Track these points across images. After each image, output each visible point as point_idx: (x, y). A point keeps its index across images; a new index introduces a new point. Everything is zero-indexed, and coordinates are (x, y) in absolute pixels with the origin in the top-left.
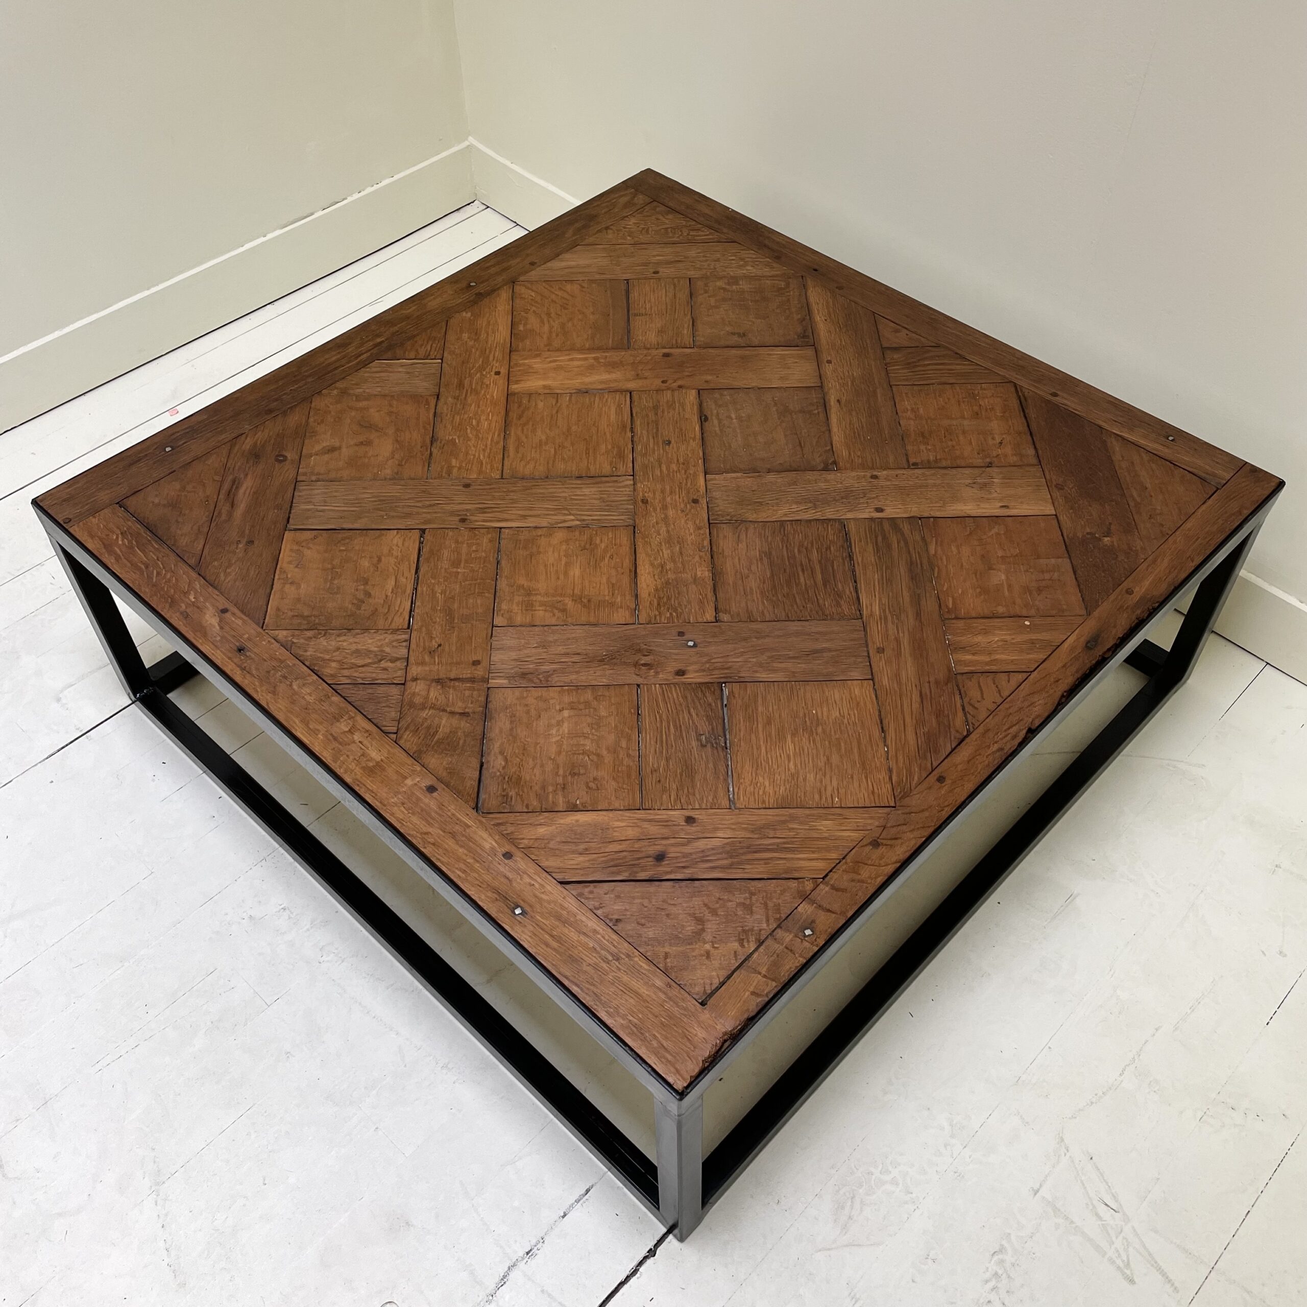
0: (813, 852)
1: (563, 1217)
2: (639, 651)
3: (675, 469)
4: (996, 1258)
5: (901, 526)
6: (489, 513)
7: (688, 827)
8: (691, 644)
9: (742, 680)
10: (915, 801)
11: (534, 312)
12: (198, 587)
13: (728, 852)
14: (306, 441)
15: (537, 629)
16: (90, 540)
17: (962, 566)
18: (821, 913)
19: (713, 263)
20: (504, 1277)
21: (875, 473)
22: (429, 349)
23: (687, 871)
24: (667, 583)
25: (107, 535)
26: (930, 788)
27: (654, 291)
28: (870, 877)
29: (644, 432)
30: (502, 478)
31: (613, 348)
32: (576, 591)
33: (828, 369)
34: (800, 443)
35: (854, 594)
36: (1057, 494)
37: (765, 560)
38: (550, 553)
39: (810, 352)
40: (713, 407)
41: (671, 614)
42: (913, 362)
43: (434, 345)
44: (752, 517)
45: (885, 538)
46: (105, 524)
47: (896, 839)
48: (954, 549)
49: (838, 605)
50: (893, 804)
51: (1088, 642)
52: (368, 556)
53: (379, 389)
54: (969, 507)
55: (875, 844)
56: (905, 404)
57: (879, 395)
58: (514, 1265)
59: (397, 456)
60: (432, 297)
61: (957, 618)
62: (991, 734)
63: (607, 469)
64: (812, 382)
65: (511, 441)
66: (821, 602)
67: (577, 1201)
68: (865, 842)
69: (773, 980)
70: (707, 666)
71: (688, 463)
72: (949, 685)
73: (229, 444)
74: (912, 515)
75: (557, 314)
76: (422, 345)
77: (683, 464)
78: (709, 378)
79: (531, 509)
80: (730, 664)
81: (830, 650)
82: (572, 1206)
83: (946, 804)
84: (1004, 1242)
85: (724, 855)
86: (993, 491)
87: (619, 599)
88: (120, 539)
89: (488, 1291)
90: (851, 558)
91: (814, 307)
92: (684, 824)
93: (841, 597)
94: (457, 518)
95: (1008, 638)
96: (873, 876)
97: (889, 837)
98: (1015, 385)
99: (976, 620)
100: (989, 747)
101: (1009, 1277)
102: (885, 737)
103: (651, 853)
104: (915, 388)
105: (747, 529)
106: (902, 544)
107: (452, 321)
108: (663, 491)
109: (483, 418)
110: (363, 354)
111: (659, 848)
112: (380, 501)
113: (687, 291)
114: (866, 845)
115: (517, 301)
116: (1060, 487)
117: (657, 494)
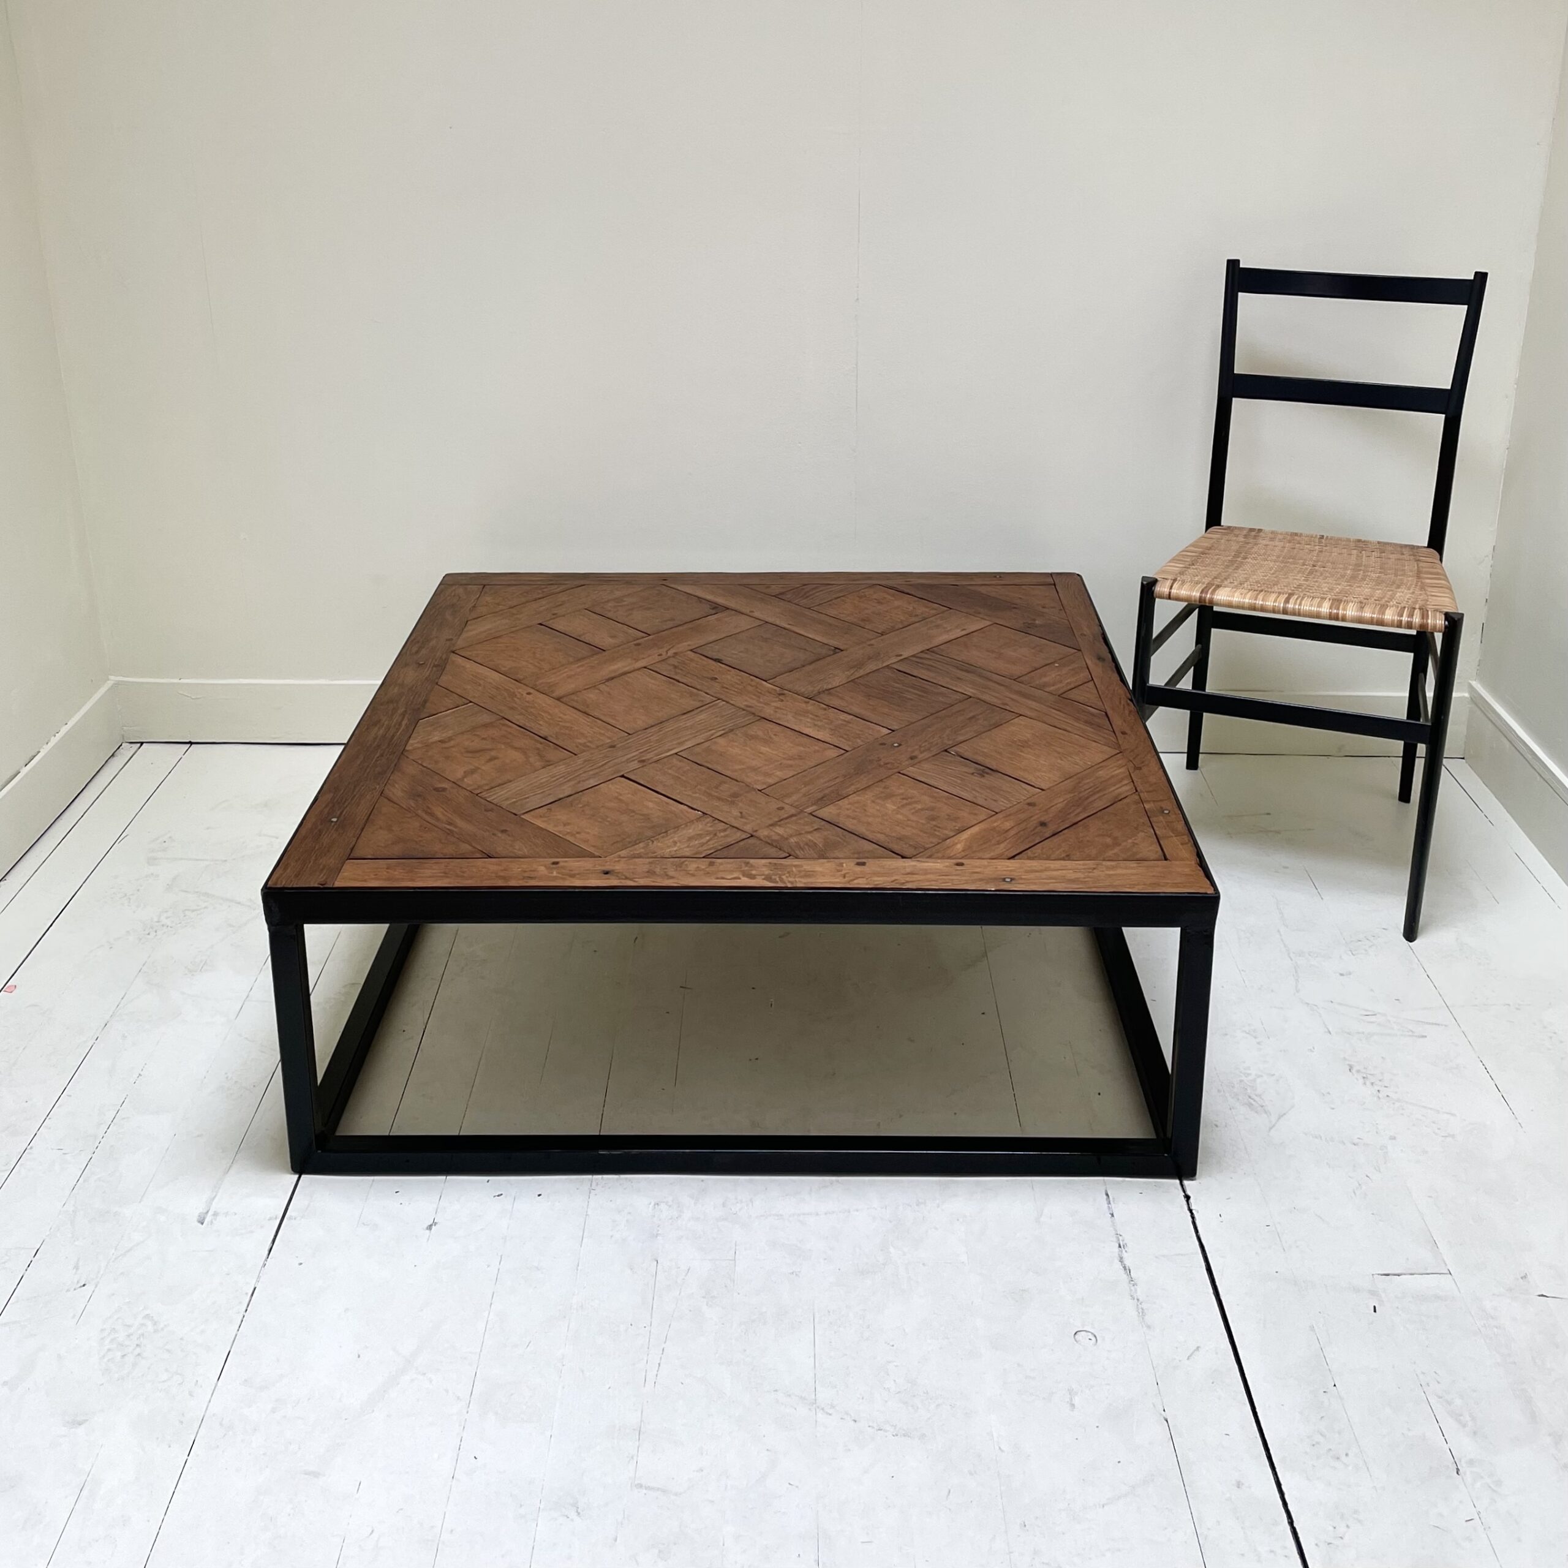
0: (1115, 785)
1: (1113, 1216)
2: (871, 761)
3: (742, 687)
5: (921, 656)
8: (896, 745)
9: (953, 745)
10: (1126, 746)
11: (498, 659)
13: (1074, 806)
14: (443, 775)
15: (791, 780)
16: (365, 883)
17: (984, 658)
18: (1159, 803)
19: (587, 598)
22: (451, 701)
23: (1066, 822)
24: (833, 730)
26: (1124, 738)
27: (570, 622)
29: (690, 680)
31: (593, 655)
32: (783, 756)
35: (950, 690)
36: (979, 615)
37: (872, 698)
38: (732, 750)
39: (730, 612)
40: (714, 654)
41: (861, 740)
42: (803, 595)
43: (452, 698)
44: (829, 686)
45: (921, 663)
46: (360, 871)
47: (1143, 762)
48: (968, 654)
49: (948, 697)
50: (1119, 752)
51: (1098, 659)
52: (607, 801)
53: (451, 732)
54: (945, 637)
55: (1138, 768)
56: (832, 612)
57: (810, 615)
58: (1121, 1258)
61: (1022, 677)
63: (696, 704)
64: (756, 623)
66: (937, 700)
67: (1109, 1203)
68: (1132, 770)
69: (1182, 835)
70: (922, 749)
71: (745, 681)
72: (1063, 700)
73: (382, 798)
74: (920, 650)
76: (441, 702)
77: (742, 683)
80: (934, 742)
81: (978, 714)
82: (1109, 1208)
86: (945, 627)
89: (1127, 1280)
90: (919, 678)
93: (946, 694)
95: (1058, 673)
97: (1139, 764)
98: (879, 584)
99: (1031, 674)
100: (1123, 713)
101: (1371, 1074)
102: (1068, 732)
103: (1036, 825)
104: (824, 605)
105: (836, 691)
106: (936, 662)
108: (751, 698)
110: (401, 722)
111: (1036, 822)
112: (561, 777)
113: (595, 615)
114: (1135, 771)
115: (474, 659)
116: (977, 613)
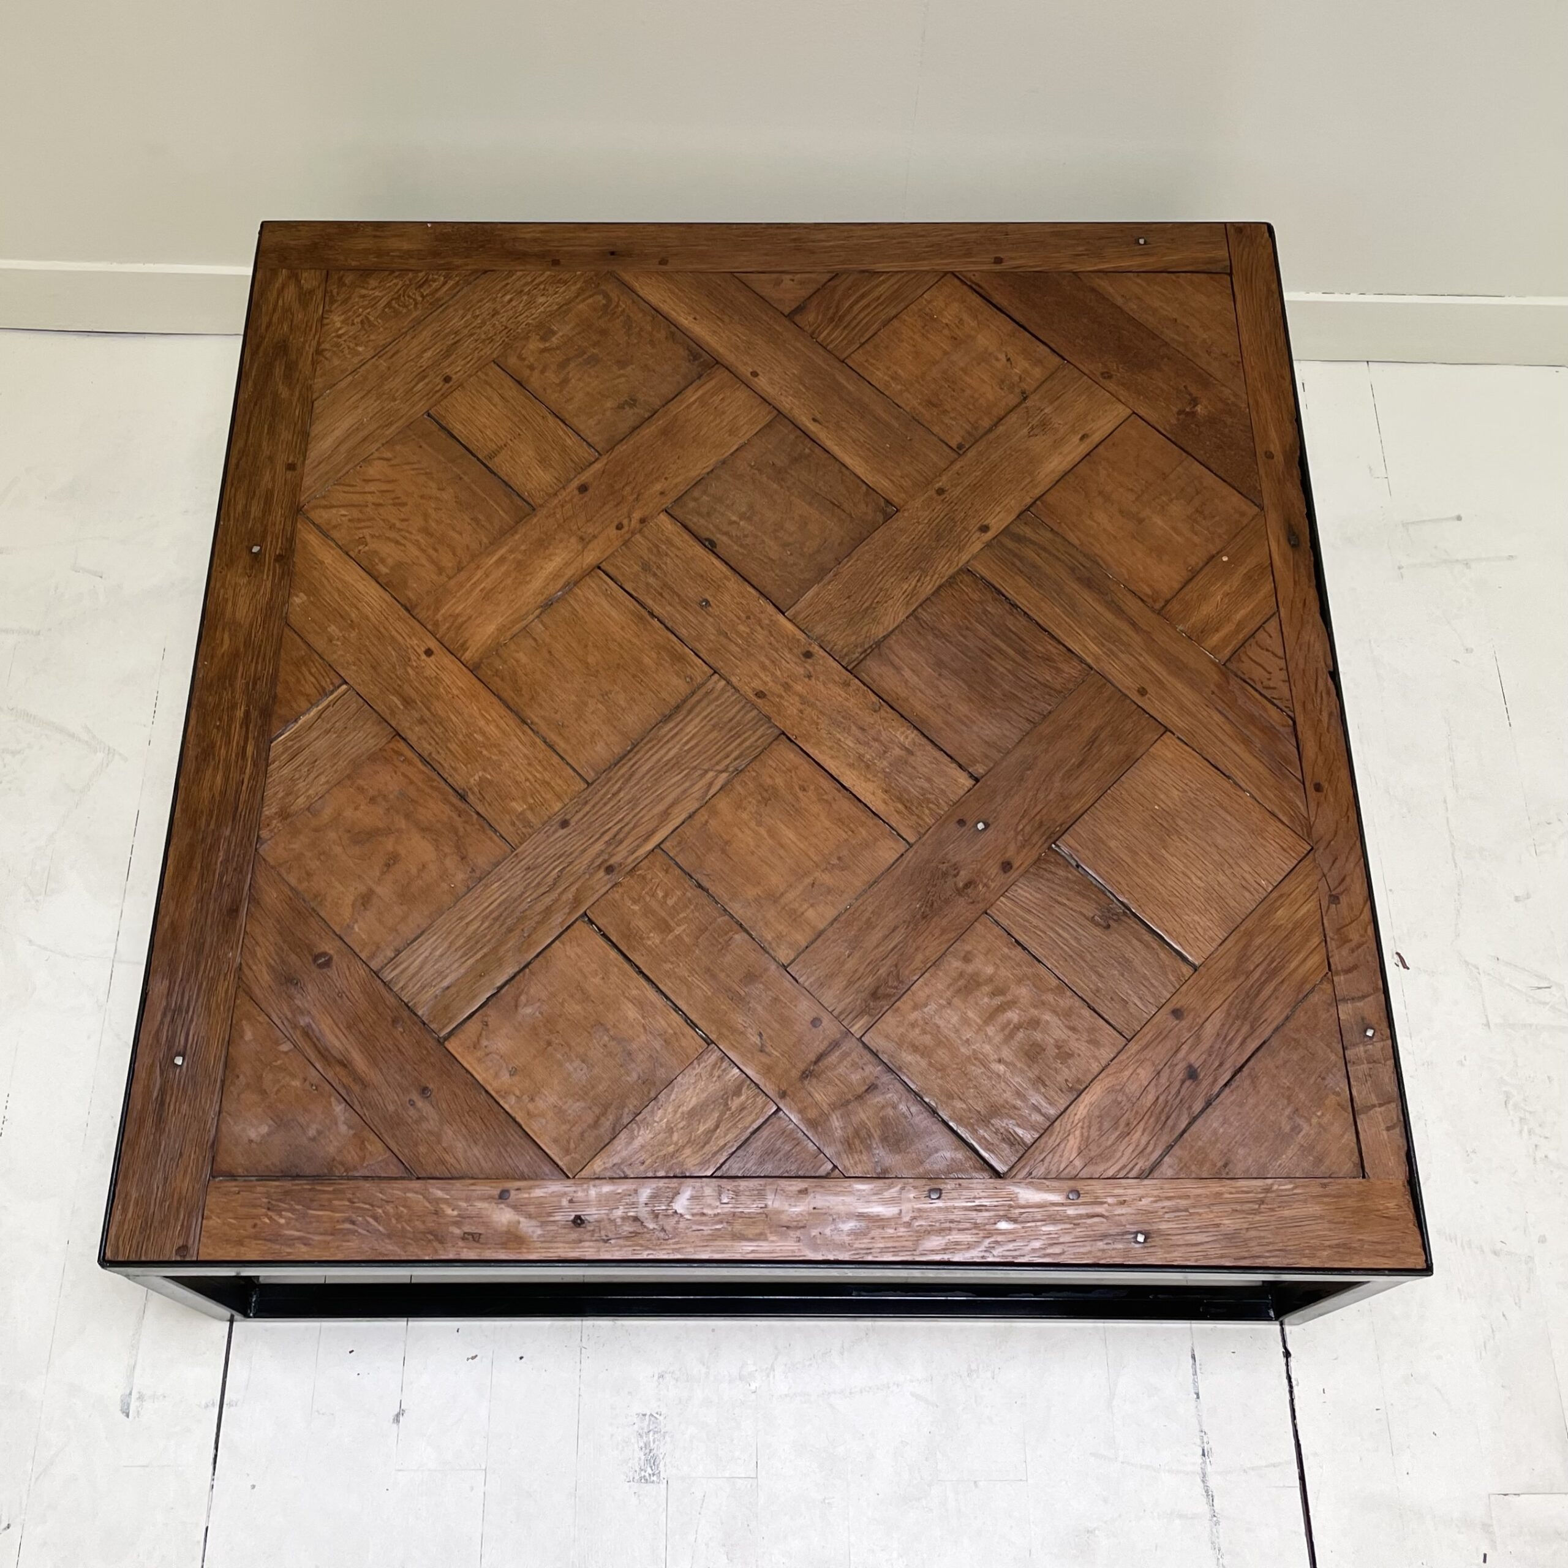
0: (1299, 952)
1: (1198, 1397)
2: (945, 874)
3: (748, 630)
4: (1510, 1106)
5: (1021, 533)
6: (625, 837)
7: (1183, 1023)
8: (981, 826)
9: (1065, 827)
10: (1321, 828)
11: (373, 536)
12: (440, 1194)
13: (1237, 1017)
14: (322, 914)
15: (829, 933)
16: (243, 1250)
17: (1115, 537)
18: (1360, 1004)
19: (494, 321)
20: (1207, 1491)
21: (937, 486)
22: (313, 680)
23: (1227, 1065)
24: (887, 775)
25: (255, 1226)
26: (1318, 804)
27: (474, 408)
28: (1362, 936)
29: (669, 608)
30: (589, 784)
31: (517, 523)
32: (815, 859)
33: (762, 383)
34: (834, 504)
35: (1061, 647)
36: (1111, 385)
37: (944, 672)
38: (740, 835)
39: (722, 375)
40: (702, 521)
41: (930, 809)
42: (835, 314)
43: (314, 670)
44: (879, 632)
45: (1021, 559)
46: (231, 1215)
47: (1343, 880)
48: (1089, 522)
49: (1059, 670)
50: (1309, 848)
51: (1289, 541)
52: (566, 996)
53: (323, 779)
54: (1055, 463)
55: (1335, 899)
56: (879, 376)
57: (845, 384)
58: (1204, 1475)
59: (447, 850)
60: (230, 604)
61: (1167, 602)
62: (1309, 706)
63: (681, 686)
64: (764, 416)
65: (543, 727)
66: (1041, 679)
67: (1195, 1374)
68: (1325, 903)
69: (1389, 1102)
70: (1020, 838)
71: (752, 613)
72: (1232, 682)
73: (241, 993)
74: (1017, 512)
75: (403, 520)
76: (298, 681)
77: (748, 618)
78: (658, 487)
79: (660, 798)
80: (1038, 818)
81: (1101, 728)
82: (1195, 1382)
83: (1345, 809)
84: (1504, 1089)
85: (1238, 1023)
86: (1056, 426)
87: (864, 832)
88: (276, 1218)
89: (1209, 1516)
90: (1014, 606)
91: (665, 308)
92: (1176, 1022)
93: (1054, 661)
94: (601, 873)
95: (1226, 588)
96: (1362, 932)
97: (1336, 883)
98: (953, 273)
99: (1185, 590)
100: (1320, 720)
101: (1531, 1113)
102: (1235, 783)
103: (1181, 1077)
104: (867, 347)
105: (890, 648)
106: (1043, 554)
107: (292, 619)
108: (764, 667)
109: (482, 723)
110: (244, 749)
111: (1182, 1066)
112: (496, 919)
113: (510, 382)
114: (1328, 907)
115: (335, 534)
116: (1107, 376)
117: (762, 675)
